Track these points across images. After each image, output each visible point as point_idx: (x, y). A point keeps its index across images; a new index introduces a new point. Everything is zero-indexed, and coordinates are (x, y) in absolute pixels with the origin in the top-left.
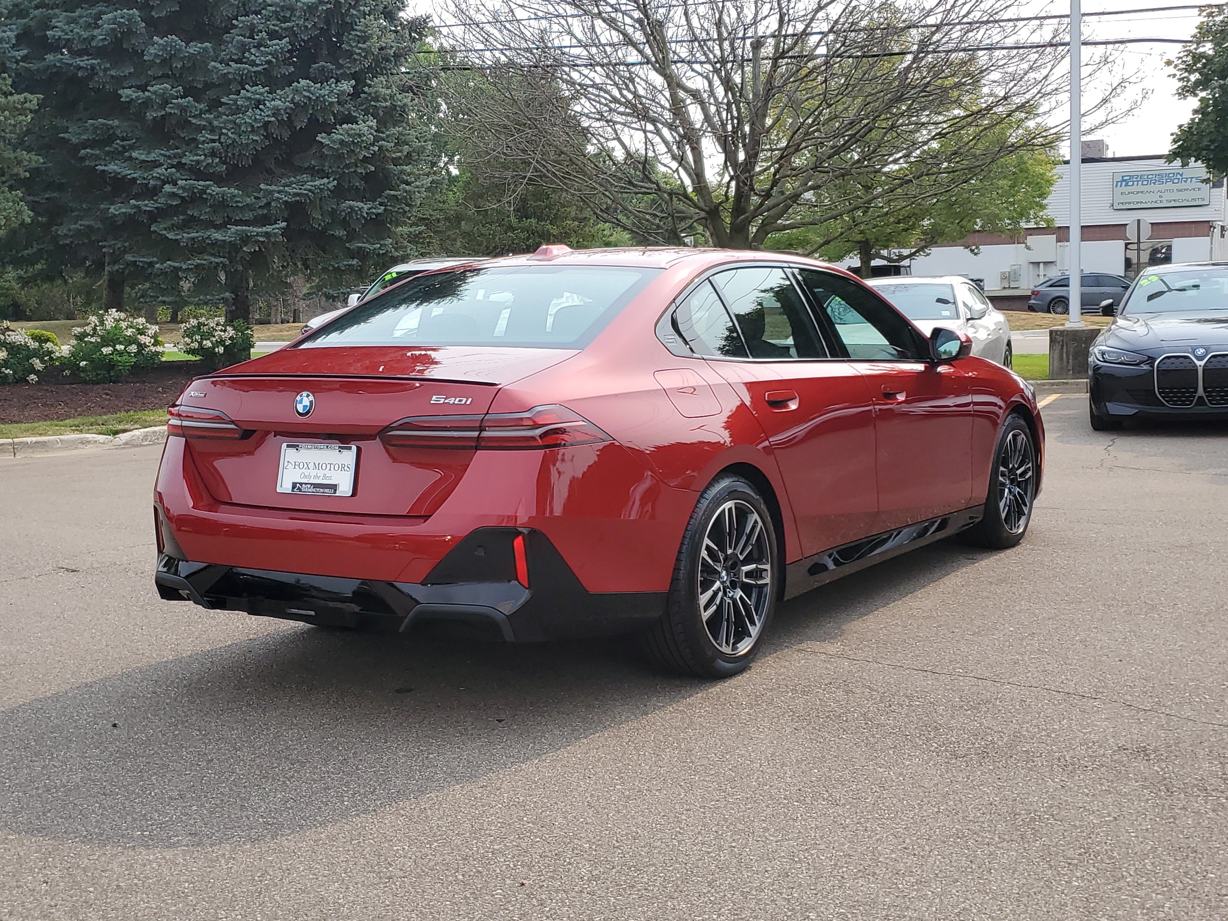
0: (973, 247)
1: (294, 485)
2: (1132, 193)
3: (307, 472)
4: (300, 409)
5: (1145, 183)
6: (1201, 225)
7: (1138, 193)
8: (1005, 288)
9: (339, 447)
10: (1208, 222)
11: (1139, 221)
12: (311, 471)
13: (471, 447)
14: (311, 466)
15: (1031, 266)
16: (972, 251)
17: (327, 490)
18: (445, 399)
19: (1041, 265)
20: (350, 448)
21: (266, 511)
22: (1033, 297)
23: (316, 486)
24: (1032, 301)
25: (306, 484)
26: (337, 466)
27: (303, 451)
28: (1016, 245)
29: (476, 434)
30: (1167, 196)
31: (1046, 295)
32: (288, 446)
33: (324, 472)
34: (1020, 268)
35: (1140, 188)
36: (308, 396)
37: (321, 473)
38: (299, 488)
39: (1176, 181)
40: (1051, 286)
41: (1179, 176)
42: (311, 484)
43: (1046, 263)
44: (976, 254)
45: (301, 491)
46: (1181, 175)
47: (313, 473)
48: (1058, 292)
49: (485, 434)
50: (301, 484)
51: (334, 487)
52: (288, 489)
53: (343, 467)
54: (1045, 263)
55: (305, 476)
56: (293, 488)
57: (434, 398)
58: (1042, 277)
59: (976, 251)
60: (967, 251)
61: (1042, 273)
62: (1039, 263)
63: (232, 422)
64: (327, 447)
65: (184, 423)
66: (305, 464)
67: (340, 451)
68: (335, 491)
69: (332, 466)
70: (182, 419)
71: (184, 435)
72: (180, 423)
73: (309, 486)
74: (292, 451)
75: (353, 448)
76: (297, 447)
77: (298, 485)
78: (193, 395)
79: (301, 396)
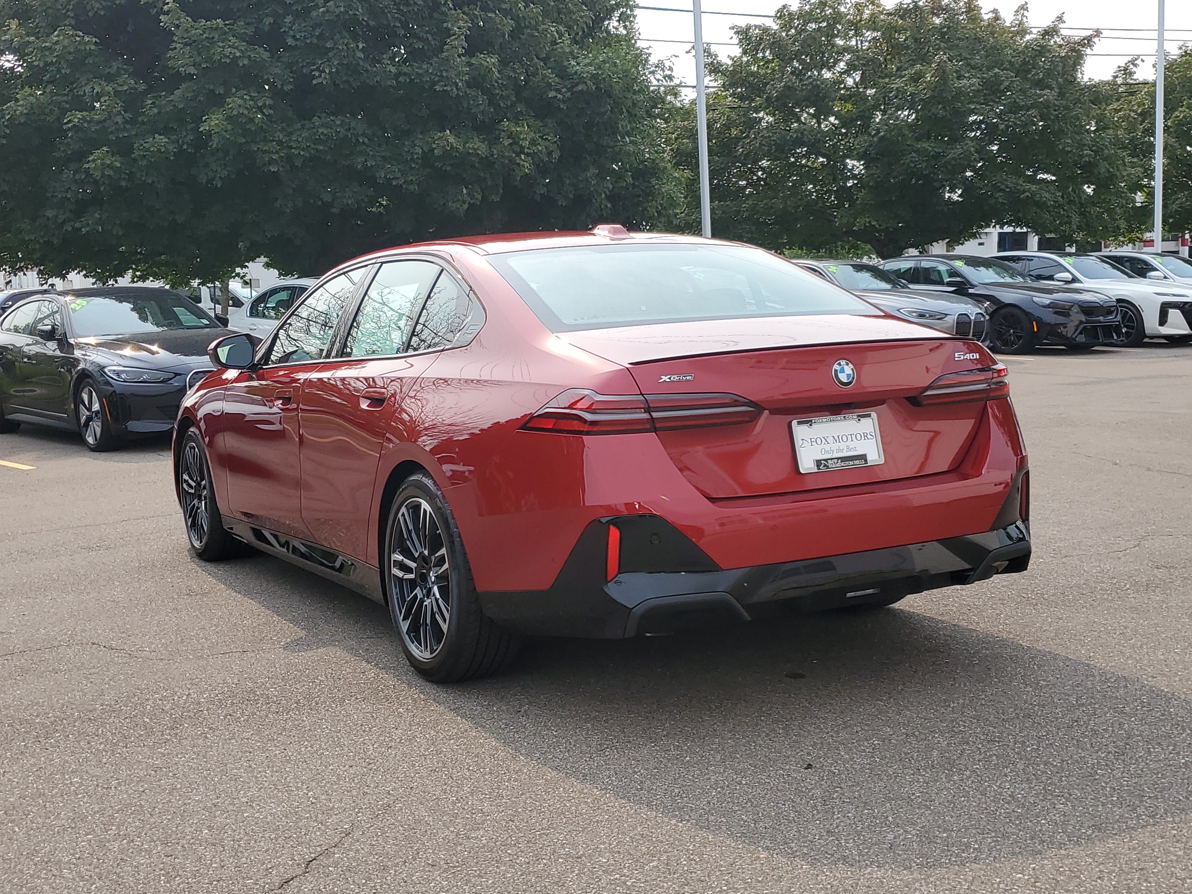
1: (818, 463)
3: (827, 447)
9: (858, 416)
12: (831, 445)
14: (831, 440)
17: (857, 462)
20: (869, 416)
23: (843, 459)
25: (831, 459)
26: (858, 436)
27: (816, 426)
32: (799, 423)
33: (848, 444)
36: (848, 365)
37: (843, 445)
38: (825, 465)
42: (838, 459)
45: (828, 467)
47: (835, 446)
50: (826, 460)
51: (863, 457)
52: (811, 468)
53: (866, 436)
55: (827, 452)
56: (819, 466)
63: (750, 403)
64: (845, 417)
65: (655, 415)
66: (823, 439)
67: (859, 420)
68: (866, 461)
69: (854, 437)
70: (648, 410)
71: (655, 430)
72: (646, 416)
73: (836, 461)
74: (805, 427)
75: (874, 415)
76: (810, 423)
77: (823, 462)
78: (669, 380)
79: (839, 364)
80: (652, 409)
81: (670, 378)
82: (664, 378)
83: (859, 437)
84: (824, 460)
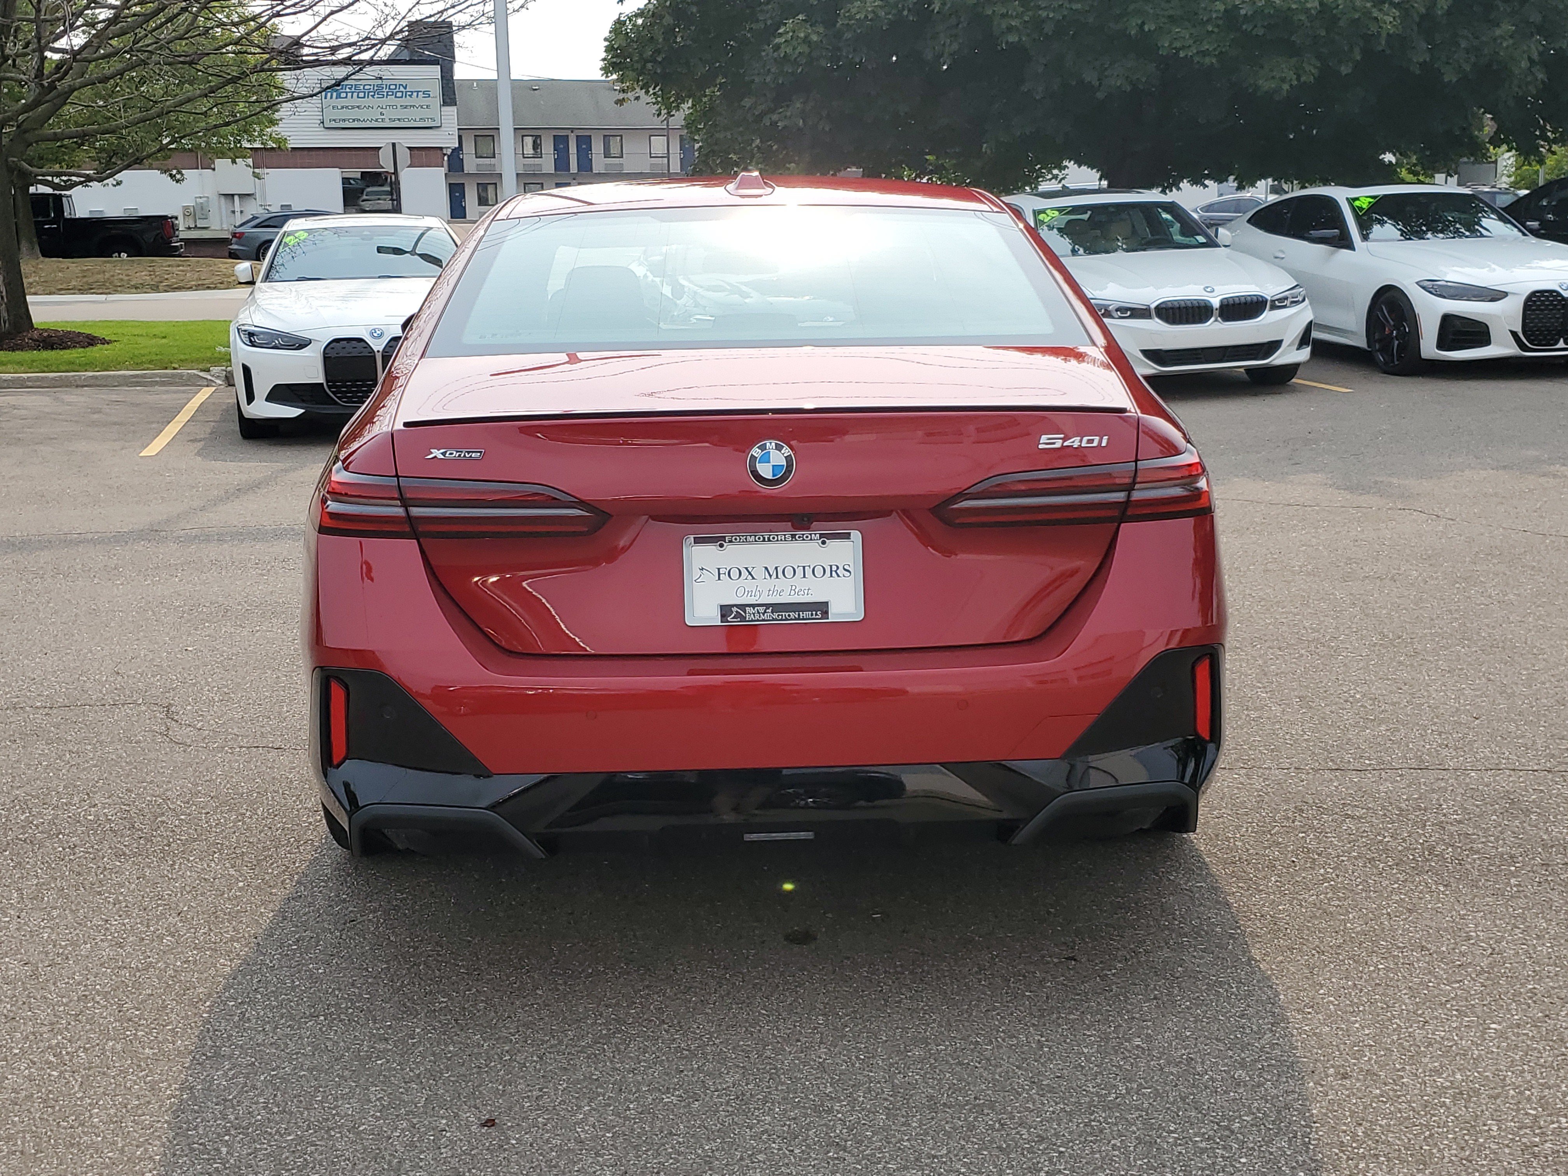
0: (174, 172)
1: (725, 610)
2: (347, 107)
3: (751, 585)
4: (766, 471)
5: (362, 95)
6: (432, 152)
7: (353, 107)
8: (189, 228)
9: (822, 536)
10: (441, 148)
11: (394, 145)
12: (760, 581)
13: (1111, 520)
14: (759, 573)
15: (223, 199)
16: (171, 175)
17: (807, 614)
18: (1064, 439)
19: (236, 198)
20: (847, 536)
21: (663, 662)
22: (234, 240)
23: (777, 607)
24: (235, 247)
25: (753, 606)
27: (729, 548)
28: (200, 170)
29: (1120, 496)
30: (389, 114)
31: (253, 238)
32: (697, 541)
33: (793, 581)
34: (208, 202)
35: (356, 101)
36: (779, 448)
37: (784, 584)
38: (738, 615)
39: (399, 94)
40: (255, 227)
41: (402, 89)
42: (767, 606)
43: (241, 196)
44: (178, 181)
45: (743, 619)
46: (405, 88)
47: (766, 584)
48: (264, 233)
49: (1136, 495)
50: (743, 607)
51: (823, 608)
52: (712, 619)
53: (834, 571)
54: (239, 195)
55: (748, 593)
56: (724, 616)
57: (1044, 438)
58: (238, 214)
59: (178, 176)
60: (166, 178)
61: (237, 208)
62: (233, 195)
63: (581, 503)
64: (793, 536)
65: (415, 511)
66: (744, 571)
67: (824, 543)
68: (825, 614)
69: (809, 571)
70: (406, 504)
71: (415, 535)
72: (400, 511)
73: (762, 609)
74: (710, 549)
75: (856, 535)
76: (719, 541)
77: (735, 609)
78: (442, 457)
79: (763, 448)
80: (411, 502)
81: (444, 454)
82: (437, 453)
83: (819, 571)
84: (736, 606)
